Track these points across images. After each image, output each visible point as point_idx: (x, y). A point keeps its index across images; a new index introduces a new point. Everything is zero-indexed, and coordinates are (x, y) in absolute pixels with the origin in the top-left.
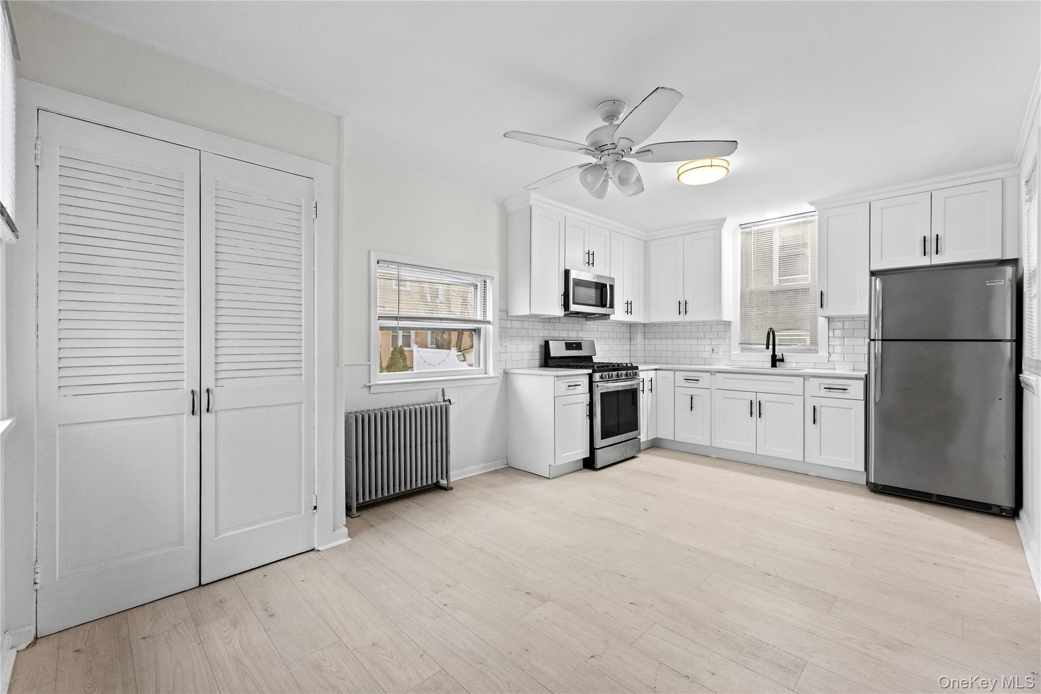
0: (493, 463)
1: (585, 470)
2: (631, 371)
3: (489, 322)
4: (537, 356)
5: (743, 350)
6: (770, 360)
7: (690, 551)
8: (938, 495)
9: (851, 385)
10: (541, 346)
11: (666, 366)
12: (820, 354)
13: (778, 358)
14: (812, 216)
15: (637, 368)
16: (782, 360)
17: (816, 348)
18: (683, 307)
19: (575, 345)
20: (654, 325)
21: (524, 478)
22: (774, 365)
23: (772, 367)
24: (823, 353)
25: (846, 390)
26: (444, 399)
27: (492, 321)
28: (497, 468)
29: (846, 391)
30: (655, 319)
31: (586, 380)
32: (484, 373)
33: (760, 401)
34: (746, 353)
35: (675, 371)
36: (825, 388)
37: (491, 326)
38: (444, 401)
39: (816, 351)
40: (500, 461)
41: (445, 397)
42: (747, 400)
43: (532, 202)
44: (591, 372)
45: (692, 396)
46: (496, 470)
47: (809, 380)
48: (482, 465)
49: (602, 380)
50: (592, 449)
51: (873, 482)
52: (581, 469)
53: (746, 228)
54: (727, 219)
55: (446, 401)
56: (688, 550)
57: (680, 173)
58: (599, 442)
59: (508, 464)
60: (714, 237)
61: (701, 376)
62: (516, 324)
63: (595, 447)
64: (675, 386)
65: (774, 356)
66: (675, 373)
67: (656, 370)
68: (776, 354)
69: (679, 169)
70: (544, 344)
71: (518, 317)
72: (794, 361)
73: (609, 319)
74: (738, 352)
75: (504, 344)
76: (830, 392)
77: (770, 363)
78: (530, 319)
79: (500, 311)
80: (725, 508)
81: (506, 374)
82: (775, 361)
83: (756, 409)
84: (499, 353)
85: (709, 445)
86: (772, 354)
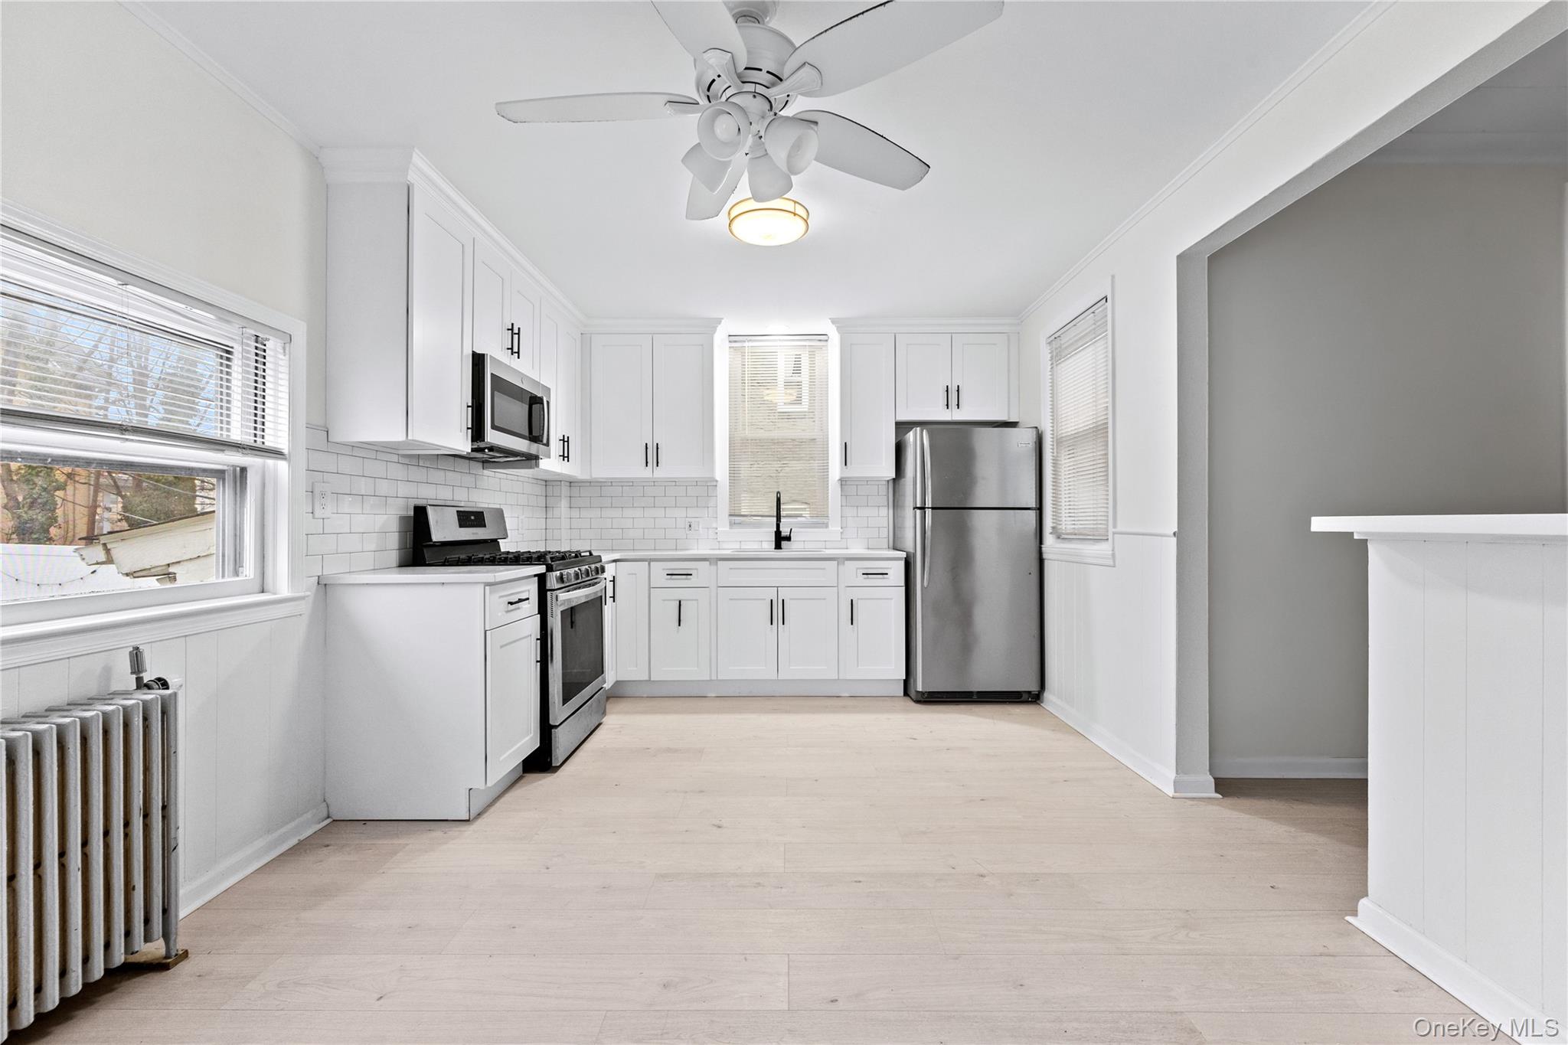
0: (293, 824)
1: (527, 775)
2: (587, 567)
3: (277, 453)
4: (392, 544)
5: (732, 524)
6: (774, 539)
7: (860, 882)
8: (978, 692)
9: (891, 568)
10: (403, 519)
11: (632, 554)
12: (830, 528)
13: (783, 534)
14: (820, 340)
15: (599, 559)
16: (788, 539)
17: (826, 521)
18: (652, 455)
19: (473, 518)
20: (588, 484)
21: (401, 841)
22: (778, 546)
23: (775, 549)
24: (835, 528)
25: (887, 574)
26: (139, 680)
27: (286, 451)
28: (302, 837)
29: (885, 576)
30: (600, 473)
31: (532, 589)
32: (257, 587)
33: (783, 600)
34: (737, 530)
35: (650, 561)
36: (863, 574)
37: (282, 466)
38: (141, 685)
39: (826, 526)
40: (309, 815)
41: (144, 675)
42: (765, 599)
43: (412, 177)
44: (544, 571)
45: (680, 602)
46: (300, 843)
47: (844, 564)
48: (260, 843)
49: (563, 585)
50: (546, 729)
51: (921, 690)
52: (520, 778)
53: (735, 342)
54: (723, 321)
55: (148, 687)
56: (856, 882)
57: (733, 215)
58: (558, 711)
59: (328, 817)
60: (702, 345)
61: (694, 567)
62: (347, 465)
63: (551, 723)
64: (650, 588)
65: (778, 533)
66: (649, 564)
67: (615, 561)
68: (781, 529)
69: (732, 208)
70: (411, 513)
71: (353, 446)
72: (803, 540)
73: (537, 465)
74: (727, 529)
75: (318, 513)
76: (868, 578)
77: (774, 543)
78: (380, 456)
79: (310, 426)
80: (816, 780)
81: (324, 586)
82: (780, 539)
83: (777, 612)
84: (307, 535)
85: (708, 679)
86: (775, 530)
